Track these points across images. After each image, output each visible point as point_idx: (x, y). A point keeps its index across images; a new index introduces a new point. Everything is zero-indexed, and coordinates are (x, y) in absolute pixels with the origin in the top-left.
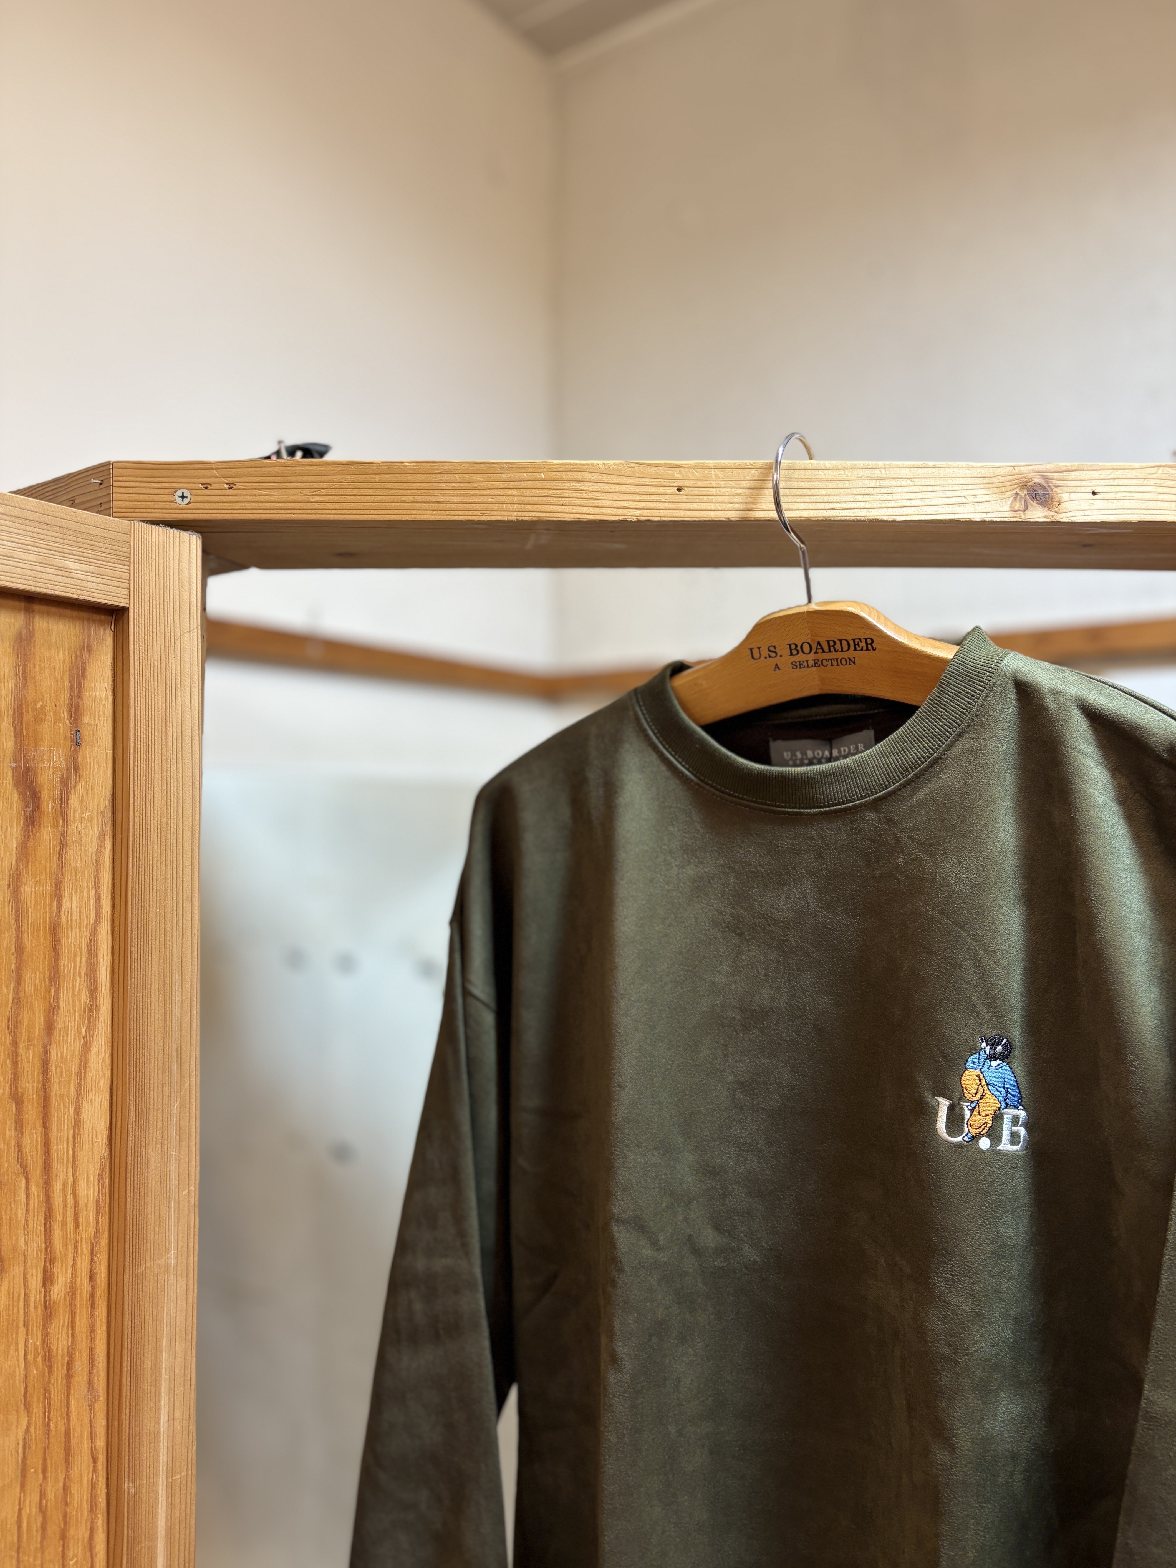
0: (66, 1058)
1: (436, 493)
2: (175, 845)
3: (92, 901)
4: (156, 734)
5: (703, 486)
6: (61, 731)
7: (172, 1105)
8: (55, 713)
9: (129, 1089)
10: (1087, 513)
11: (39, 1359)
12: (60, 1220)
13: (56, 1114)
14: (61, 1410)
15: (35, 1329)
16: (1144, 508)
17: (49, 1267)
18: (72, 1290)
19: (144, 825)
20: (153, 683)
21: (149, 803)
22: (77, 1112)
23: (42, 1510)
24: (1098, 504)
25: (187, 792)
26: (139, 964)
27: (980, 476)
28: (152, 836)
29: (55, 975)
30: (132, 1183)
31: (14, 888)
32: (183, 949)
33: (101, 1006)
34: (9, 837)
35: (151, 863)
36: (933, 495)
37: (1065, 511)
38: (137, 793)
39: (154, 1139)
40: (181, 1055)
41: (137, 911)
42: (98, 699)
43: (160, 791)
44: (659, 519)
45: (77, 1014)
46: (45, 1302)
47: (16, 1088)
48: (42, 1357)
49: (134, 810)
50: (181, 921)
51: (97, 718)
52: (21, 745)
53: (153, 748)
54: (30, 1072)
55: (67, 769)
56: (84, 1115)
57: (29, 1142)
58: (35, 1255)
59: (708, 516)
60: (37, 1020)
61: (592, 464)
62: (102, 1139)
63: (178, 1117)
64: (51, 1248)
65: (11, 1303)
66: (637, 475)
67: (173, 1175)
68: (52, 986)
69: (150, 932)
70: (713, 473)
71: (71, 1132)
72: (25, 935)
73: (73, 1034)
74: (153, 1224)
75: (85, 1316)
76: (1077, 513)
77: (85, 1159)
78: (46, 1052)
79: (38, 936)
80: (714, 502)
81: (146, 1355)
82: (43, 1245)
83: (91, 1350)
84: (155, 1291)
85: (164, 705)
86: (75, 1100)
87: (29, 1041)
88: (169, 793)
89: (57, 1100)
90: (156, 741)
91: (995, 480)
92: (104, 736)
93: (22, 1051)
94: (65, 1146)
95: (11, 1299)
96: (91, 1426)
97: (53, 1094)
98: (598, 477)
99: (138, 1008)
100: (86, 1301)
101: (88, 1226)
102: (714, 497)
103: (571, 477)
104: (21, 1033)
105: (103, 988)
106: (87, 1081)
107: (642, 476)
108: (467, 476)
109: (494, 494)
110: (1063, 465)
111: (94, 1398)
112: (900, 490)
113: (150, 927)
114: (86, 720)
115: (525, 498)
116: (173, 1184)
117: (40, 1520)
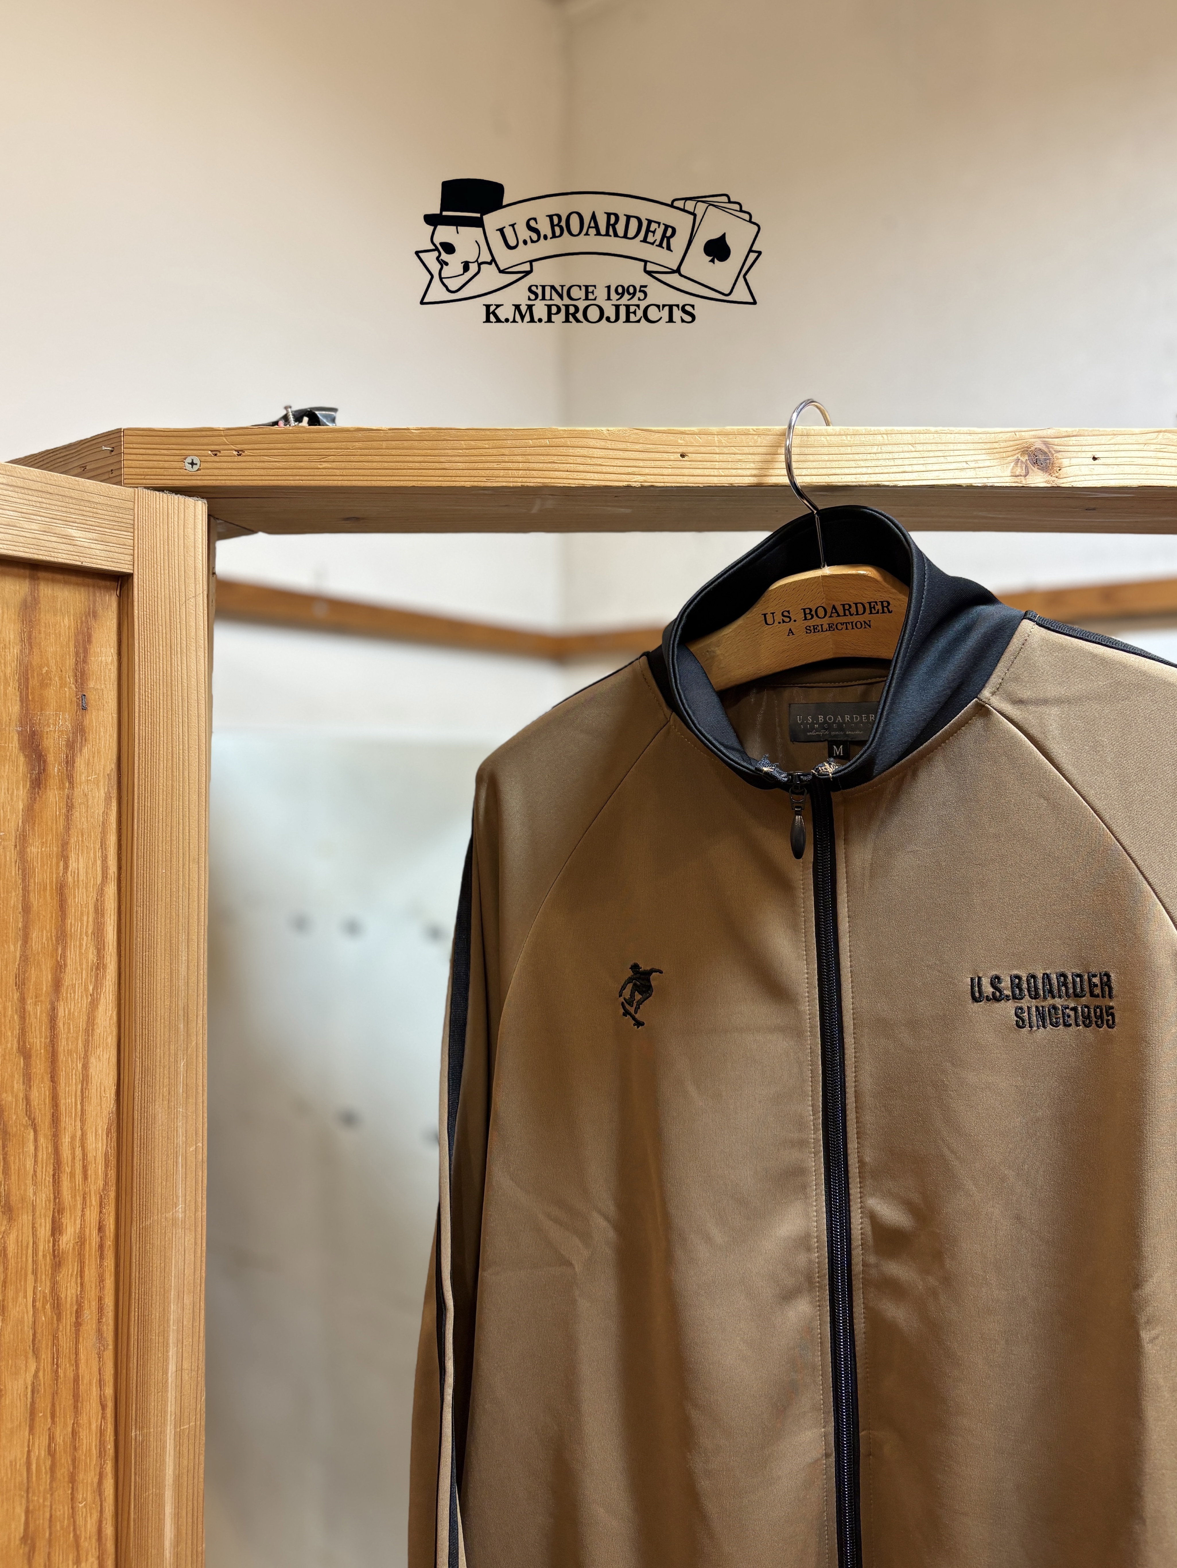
0: (74, 1014)
1: (442, 459)
2: (181, 807)
3: (99, 862)
4: (161, 698)
5: (706, 452)
6: (67, 696)
7: (179, 1062)
8: (61, 678)
9: (135, 1046)
10: (1088, 478)
11: (48, 1306)
12: (69, 1172)
13: (64, 1069)
14: (70, 1357)
15: (43, 1277)
16: (1144, 473)
17: (57, 1217)
18: (81, 1241)
19: (149, 788)
20: (157, 648)
21: (155, 766)
22: (85, 1067)
23: (51, 1453)
24: (1098, 469)
25: (193, 754)
26: (145, 924)
27: (981, 441)
28: (157, 798)
29: (61, 934)
30: (139, 1138)
31: (20, 849)
32: (190, 910)
33: (109, 965)
34: (15, 799)
35: (157, 824)
36: (935, 460)
37: (1065, 476)
38: (142, 756)
39: (161, 1095)
40: (187, 1013)
41: (142, 871)
42: (104, 664)
43: (165, 754)
44: (662, 485)
45: (84, 972)
46: (54, 1251)
47: (24, 1042)
48: (50, 1305)
49: (139, 772)
50: (187, 882)
51: (103, 682)
52: (27, 710)
53: (158, 712)
54: (37, 1028)
55: (73, 733)
56: (92, 1071)
57: (37, 1095)
58: (44, 1205)
59: (712, 482)
60: (44, 978)
61: (597, 430)
62: (110, 1094)
63: (185, 1075)
64: (59, 1198)
65: (19, 1251)
66: (641, 441)
67: (180, 1131)
68: (59, 944)
69: (156, 892)
70: (716, 439)
71: (80, 1086)
72: (32, 895)
73: (80, 991)
74: (160, 1178)
75: (94, 1266)
76: (1077, 479)
77: (94, 1113)
78: (54, 1009)
79: (45, 896)
80: (717, 467)
81: (153, 1305)
82: (52, 1195)
83: (100, 1299)
84: (163, 1243)
85: (169, 670)
86: (82, 1056)
87: (36, 997)
88: (175, 756)
89: (64, 1055)
90: (162, 705)
91: (996, 445)
92: (110, 701)
93: (29, 1008)
94: (73, 1100)
95: (20, 1248)
96: (100, 1374)
97: (61, 1049)
98: (602, 444)
99: (144, 967)
100: (95, 1251)
101: (96, 1178)
102: (717, 463)
103: (576, 444)
104: (29, 989)
105: (111, 947)
106: (95, 1037)
107: (645, 442)
108: (472, 443)
109: (500, 461)
110: (1063, 430)
111: (103, 1346)
112: (901, 455)
113: (156, 888)
114: (91, 684)
115: (530, 464)
116: (181, 1140)
117: (49, 1463)
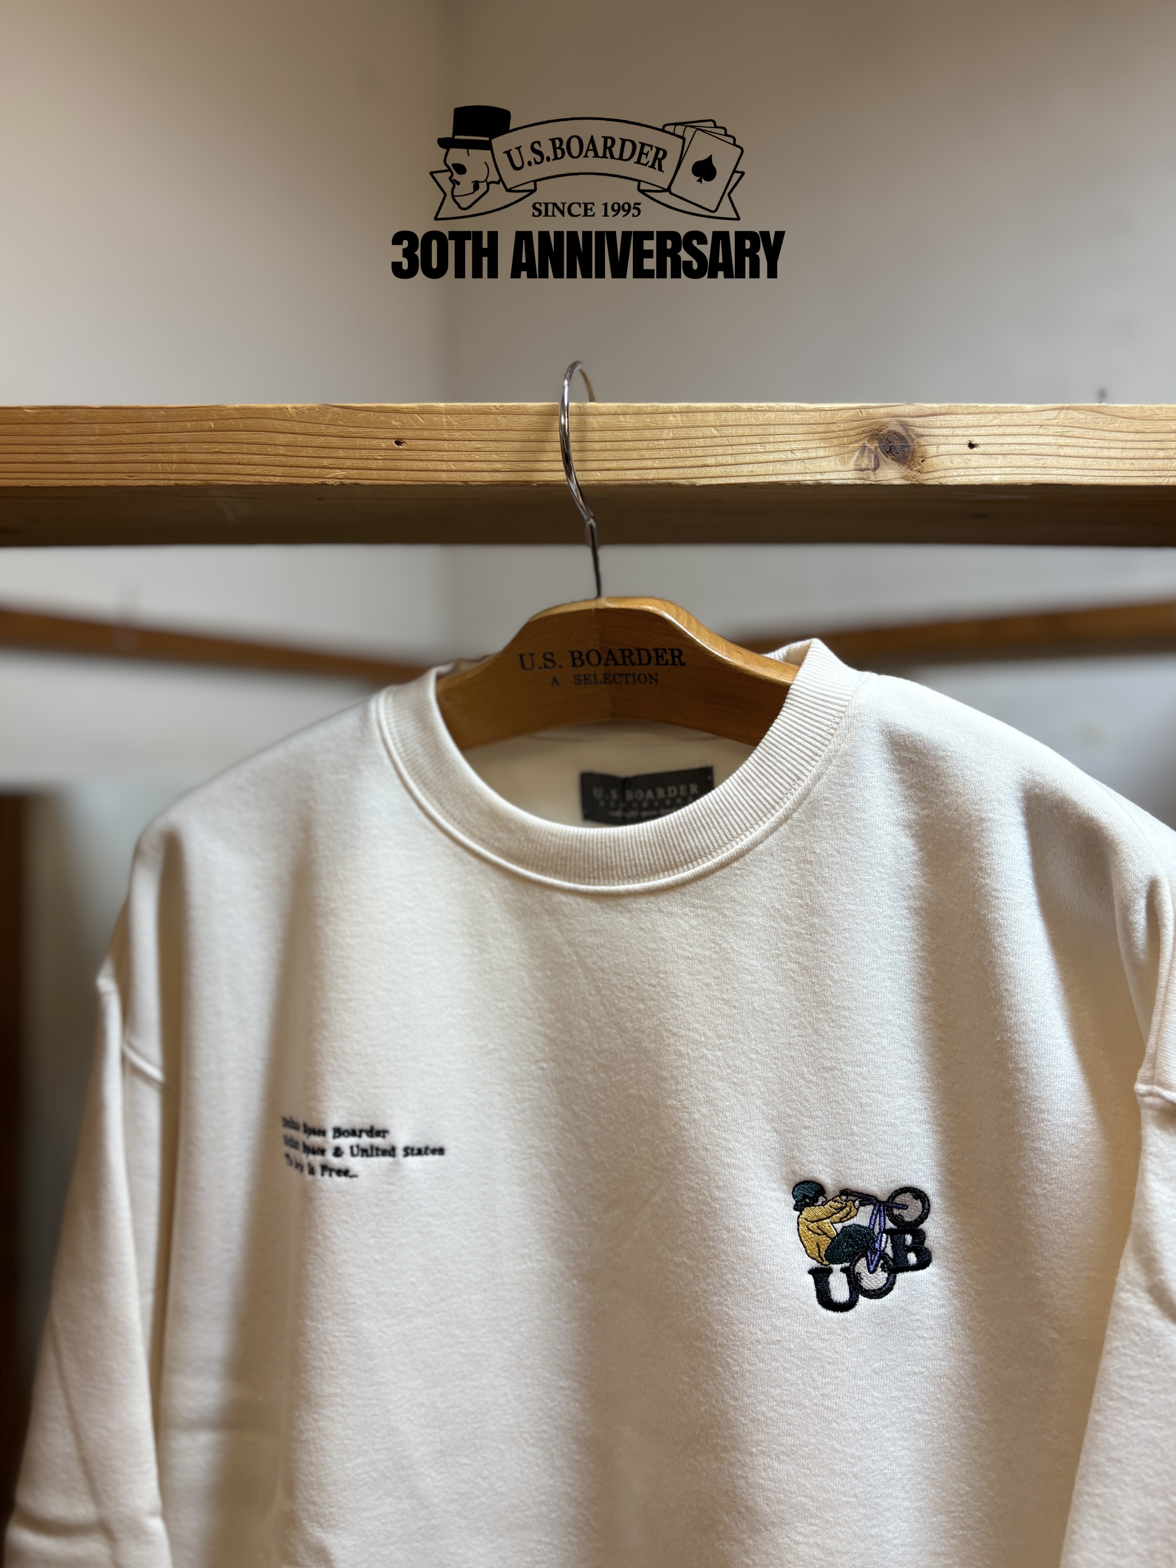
1: (67, 449)
5: (432, 438)
10: (962, 472)
16: (1040, 465)
24: (976, 460)
27: (812, 421)
36: (748, 448)
37: (931, 470)
44: (370, 482)
59: (439, 479)
61: (280, 409)
66: (341, 423)
70: (444, 420)
76: (948, 473)
80: (445, 459)
91: (833, 427)
98: (289, 427)
102: (446, 453)
107: (346, 424)
108: (109, 427)
109: (146, 451)
110: (928, 406)
112: (702, 442)
115: (187, 455)
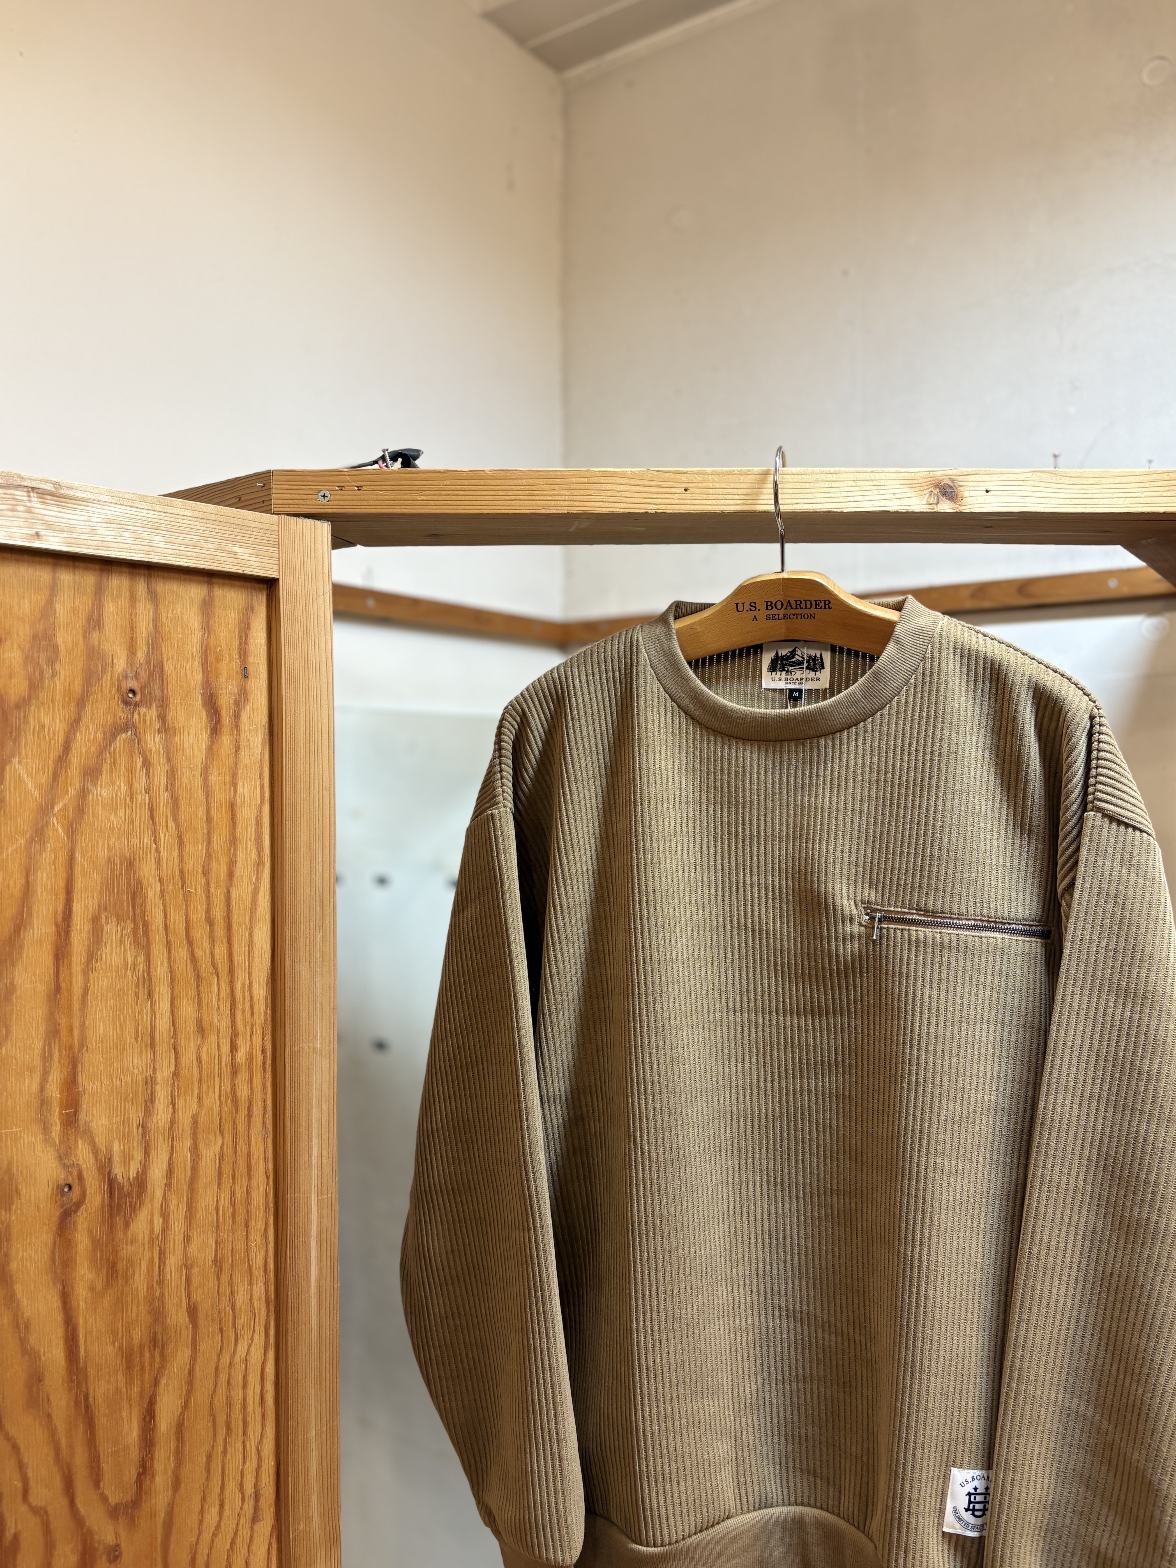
0: (242, 897)
2: (315, 749)
3: (258, 789)
4: (300, 669)
5: (703, 487)
6: (234, 668)
7: (316, 935)
8: (230, 655)
9: (285, 920)
11: (229, 1101)
12: (241, 1008)
13: (236, 935)
14: (244, 1139)
15: (226, 1080)
17: (234, 1039)
18: (250, 1057)
19: (293, 734)
20: (297, 633)
22: (251, 935)
23: (232, 1204)
24: (989, 499)
28: (299, 743)
29: (233, 839)
31: (204, 777)
32: (323, 824)
34: (200, 741)
35: (299, 762)
37: (965, 504)
38: (288, 711)
41: (289, 795)
42: (258, 645)
44: (671, 512)
45: (249, 867)
46: (232, 1063)
47: (210, 914)
48: (231, 1100)
49: (285, 723)
50: (320, 804)
51: (258, 658)
52: (207, 678)
53: (298, 680)
54: (218, 905)
55: (239, 695)
56: (255, 938)
57: (219, 952)
58: (225, 1030)
59: (707, 510)
60: (222, 869)
61: (623, 471)
62: (268, 956)
63: (321, 944)
64: (235, 1026)
65: (209, 1060)
66: (655, 479)
67: (318, 985)
68: (231, 846)
69: (298, 810)
70: (710, 477)
71: (247, 948)
72: (212, 810)
73: (246, 881)
74: (304, 1017)
75: (258, 1076)
76: (974, 506)
77: (257, 968)
78: (229, 892)
79: (222, 811)
80: (711, 499)
81: (302, 1108)
82: (230, 1024)
83: (264, 1101)
84: (307, 1064)
85: (306, 649)
86: (249, 927)
87: (217, 883)
88: (310, 712)
89: (236, 925)
90: (301, 675)
92: (263, 671)
93: (212, 890)
94: (243, 957)
95: (210, 1058)
96: (264, 1154)
97: (234, 921)
98: (626, 481)
99: (291, 865)
100: (260, 1066)
101: (260, 1015)
102: (711, 496)
103: (607, 481)
104: (212, 877)
105: (266, 850)
106: (257, 915)
107: (658, 480)
108: (531, 481)
110: (964, 470)
111: (266, 1134)
113: (299, 808)
114: (251, 659)
115: (573, 496)
116: (319, 991)
117: (231, 1210)
